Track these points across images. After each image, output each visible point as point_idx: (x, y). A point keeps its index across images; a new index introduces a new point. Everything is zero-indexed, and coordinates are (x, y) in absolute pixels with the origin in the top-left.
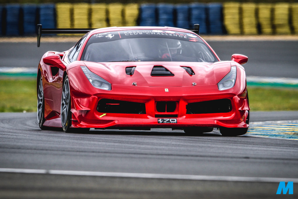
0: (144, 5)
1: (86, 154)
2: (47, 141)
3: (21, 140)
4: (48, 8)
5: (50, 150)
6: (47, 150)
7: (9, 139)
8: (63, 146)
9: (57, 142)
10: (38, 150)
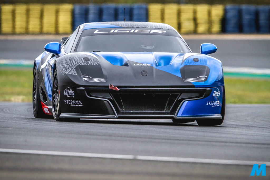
0: (229, 6)
1: (171, 141)
2: (136, 129)
3: (112, 129)
4: (141, 8)
5: (139, 138)
6: (135, 137)
7: (101, 127)
8: (151, 134)
9: (145, 130)
10: (128, 137)
